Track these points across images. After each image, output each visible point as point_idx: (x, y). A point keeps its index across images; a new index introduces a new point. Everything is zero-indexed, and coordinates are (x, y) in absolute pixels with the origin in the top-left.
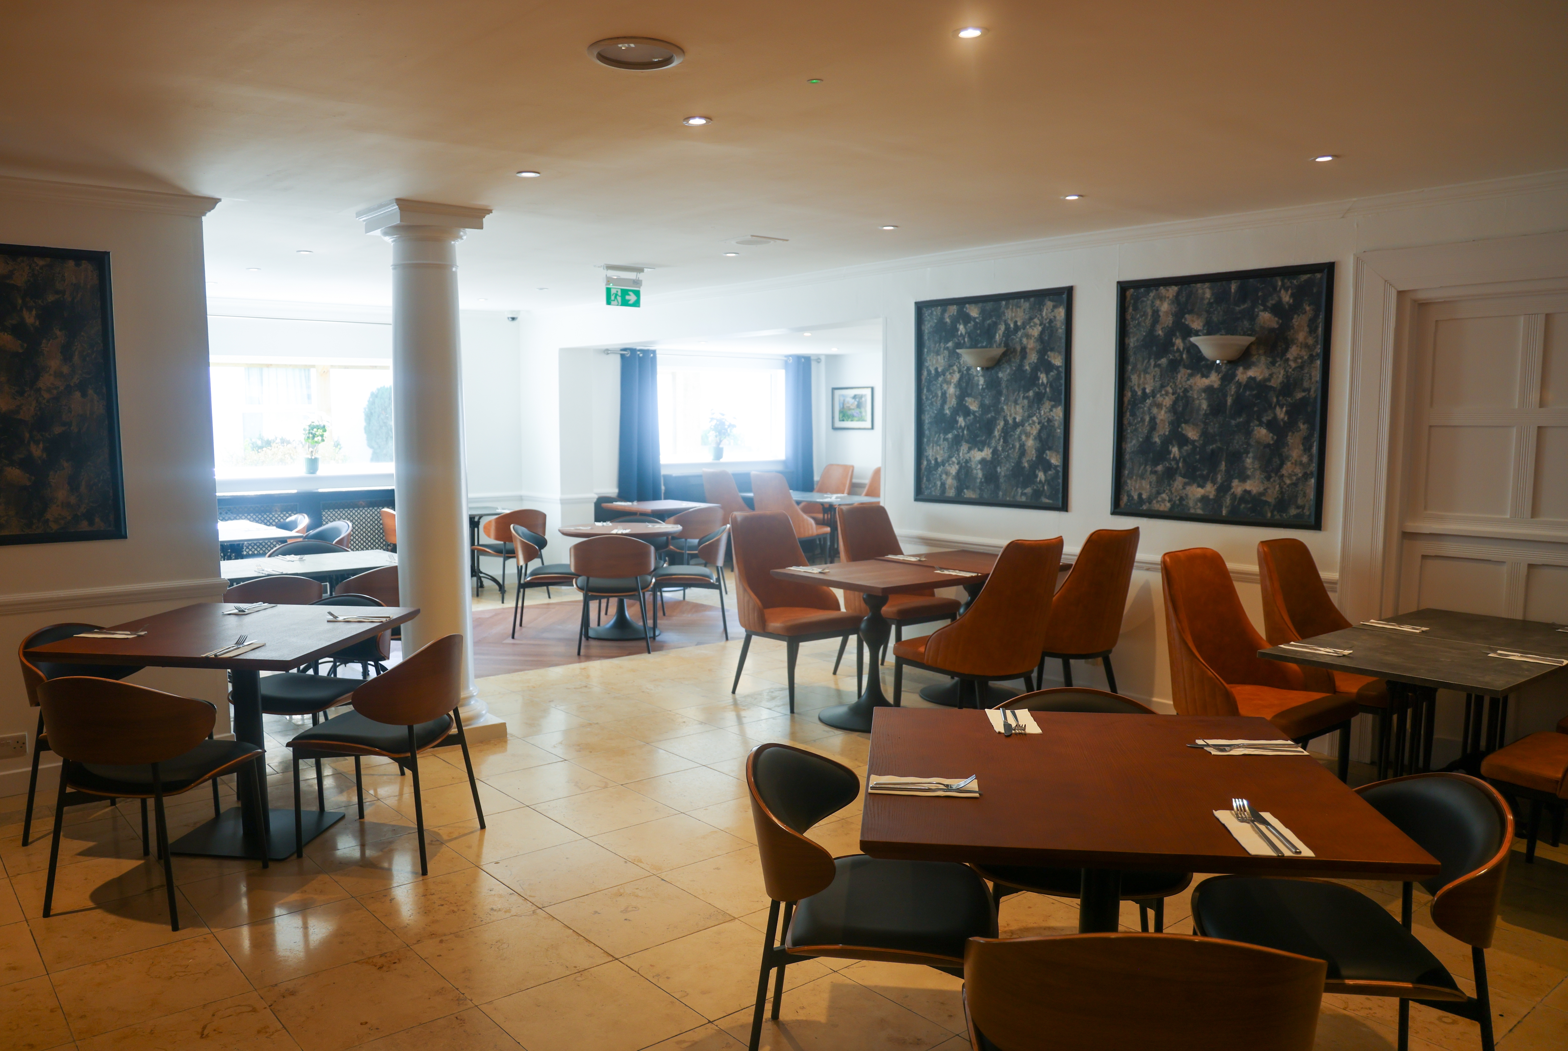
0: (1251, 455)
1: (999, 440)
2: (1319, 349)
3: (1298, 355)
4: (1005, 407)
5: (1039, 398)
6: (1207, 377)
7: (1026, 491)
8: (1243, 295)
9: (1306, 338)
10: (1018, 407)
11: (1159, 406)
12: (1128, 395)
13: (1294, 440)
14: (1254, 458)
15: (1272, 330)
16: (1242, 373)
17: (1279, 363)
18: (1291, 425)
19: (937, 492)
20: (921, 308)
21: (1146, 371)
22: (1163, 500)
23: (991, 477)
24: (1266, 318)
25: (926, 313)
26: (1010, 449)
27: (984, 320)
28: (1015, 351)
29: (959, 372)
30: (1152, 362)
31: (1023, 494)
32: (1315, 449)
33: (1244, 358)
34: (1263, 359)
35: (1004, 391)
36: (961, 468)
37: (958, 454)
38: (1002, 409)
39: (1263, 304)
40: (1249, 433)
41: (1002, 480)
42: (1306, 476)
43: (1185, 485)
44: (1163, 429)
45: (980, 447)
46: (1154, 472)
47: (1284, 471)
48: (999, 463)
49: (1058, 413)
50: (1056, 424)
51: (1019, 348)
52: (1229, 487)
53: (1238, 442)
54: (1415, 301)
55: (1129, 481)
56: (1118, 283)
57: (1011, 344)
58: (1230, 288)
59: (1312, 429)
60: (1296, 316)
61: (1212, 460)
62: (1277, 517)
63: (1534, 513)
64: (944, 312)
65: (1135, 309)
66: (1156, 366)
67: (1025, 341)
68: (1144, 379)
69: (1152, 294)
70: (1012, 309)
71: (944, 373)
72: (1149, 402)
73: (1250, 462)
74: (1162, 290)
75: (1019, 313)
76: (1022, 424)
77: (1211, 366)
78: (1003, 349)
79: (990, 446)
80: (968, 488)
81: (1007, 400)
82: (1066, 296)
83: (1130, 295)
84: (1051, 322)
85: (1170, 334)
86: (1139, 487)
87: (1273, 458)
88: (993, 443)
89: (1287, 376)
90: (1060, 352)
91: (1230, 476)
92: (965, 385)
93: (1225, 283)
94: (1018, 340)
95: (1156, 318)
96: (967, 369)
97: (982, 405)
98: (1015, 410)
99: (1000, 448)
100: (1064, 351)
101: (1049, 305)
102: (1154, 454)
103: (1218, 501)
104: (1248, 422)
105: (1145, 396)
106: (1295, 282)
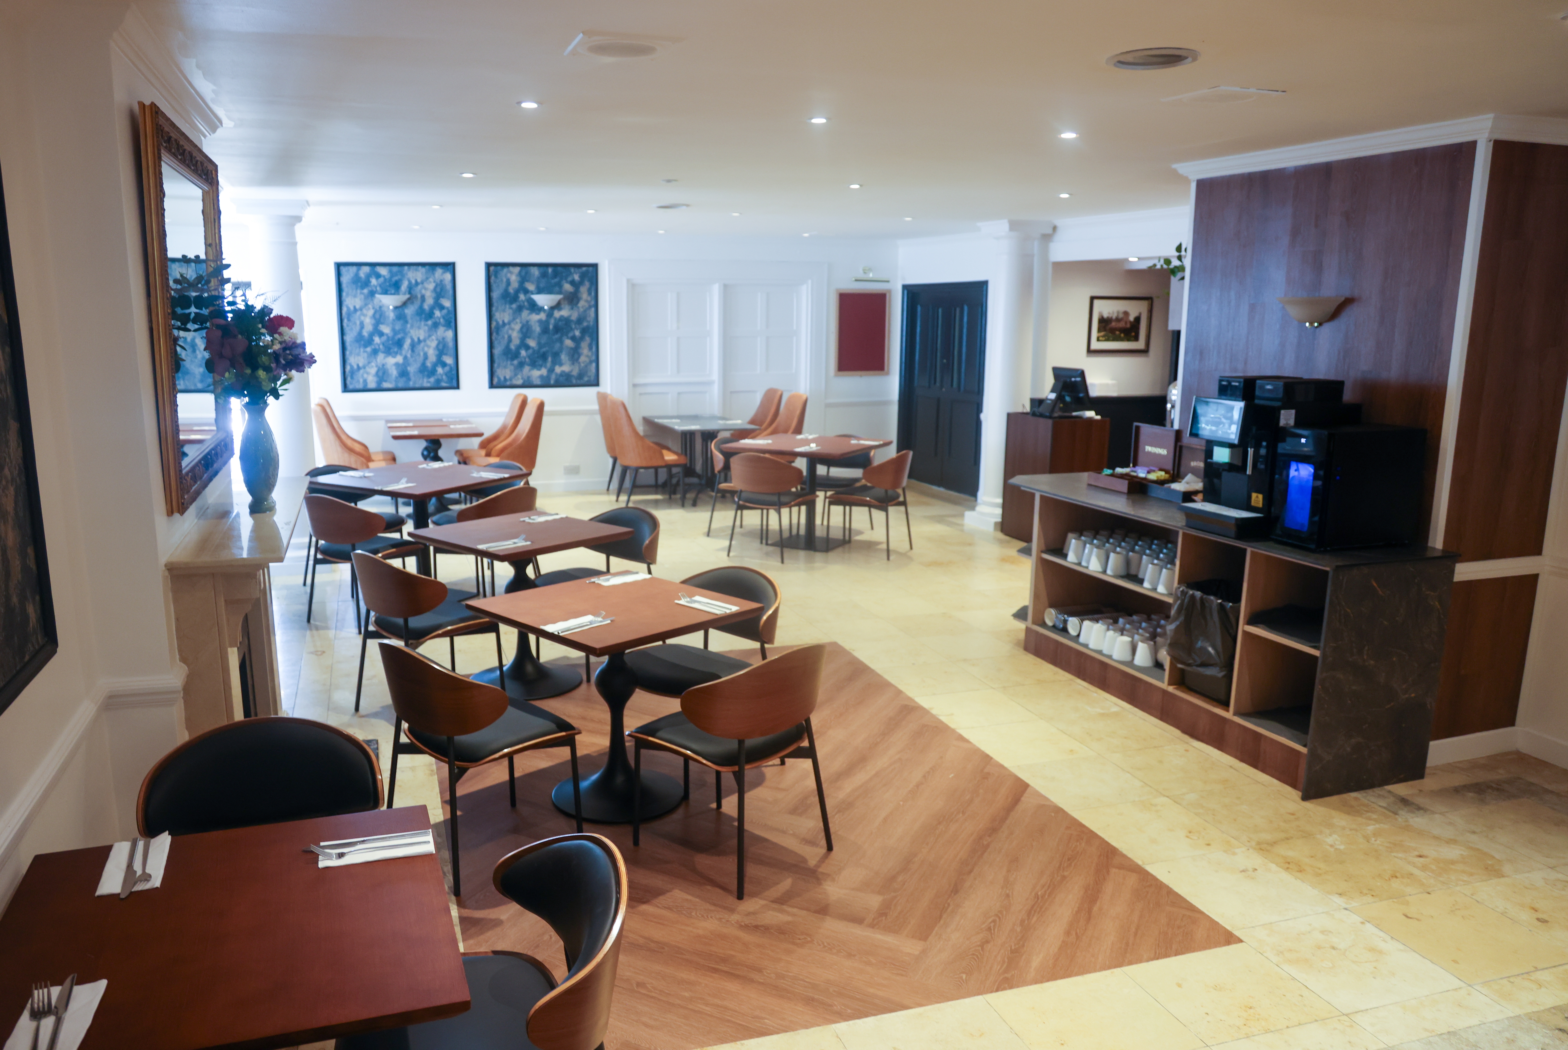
0: (563, 353)
1: (408, 350)
2: (593, 303)
3: (584, 305)
4: (411, 331)
5: (436, 325)
6: (539, 315)
7: (429, 380)
8: (555, 275)
9: (587, 297)
10: (420, 331)
11: (513, 330)
12: (494, 324)
13: (584, 345)
14: (566, 355)
15: (571, 293)
16: (558, 313)
17: (575, 309)
18: (582, 338)
19: (361, 386)
20: (339, 266)
21: (504, 311)
22: (519, 378)
23: (403, 373)
24: (568, 287)
25: (343, 270)
26: (417, 356)
27: (391, 277)
28: (416, 297)
29: (373, 308)
30: (508, 306)
31: (426, 382)
32: (594, 349)
33: (558, 306)
34: (567, 307)
35: (410, 321)
36: (379, 369)
37: (376, 361)
38: (409, 332)
39: (566, 280)
40: (562, 343)
41: (411, 374)
42: (590, 361)
43: (530, 370)
44: (516, 341)
45: (394, 355)
46: (512, 364)
47: (580, 360)
48: (409, 365)
49: (450, 334)
50: (449, 341)
51: (419, 296)
52: (554, 369)
53: (557, 346)
54: (632, 283)
55: (498, 370)
56: (486, 263)
57: (413, 293)
58: (548, 270)
59: (592, 339)
60: (581, 286)
61: (544, 357)
62: (580, 382)
63: (679, 372)
64: (358, 270)
65: (496, 277)
66: (509, 308)
67: (423, 291)
68: (503, 315)
69: (505, 270)
70: (413, 273)
71: (361, 309)
72: (507, 327)
73: (564, 357)
74: (511, 269)
75: (417, 275)
76: (425, 340)
77: (541, 309)
78: (407, 296)
79: (401, 354)
80: (386, 381)
81: (412, 326)
82: (450, 267)
83: (493, 269)
84: (441, 281)
85: (517, 292)
86: (504, 372)
87: (575, 354)
88: (404, 352)
89: (579, 315)
90: (448, 299)
91: (554, 363)
92: (379, 317)
93: (545, 268)
94: (418, 290)
95: (508, 283)
96: (380, 307)
97: (393, 330)
98: (418, 332)
99: (409, 356)
100: (451, 298)
101: (439, 271)
102: (511, 355)
103: (548, 377)
104: (561, 338)
105: (504, 324)
106: (580, 270)
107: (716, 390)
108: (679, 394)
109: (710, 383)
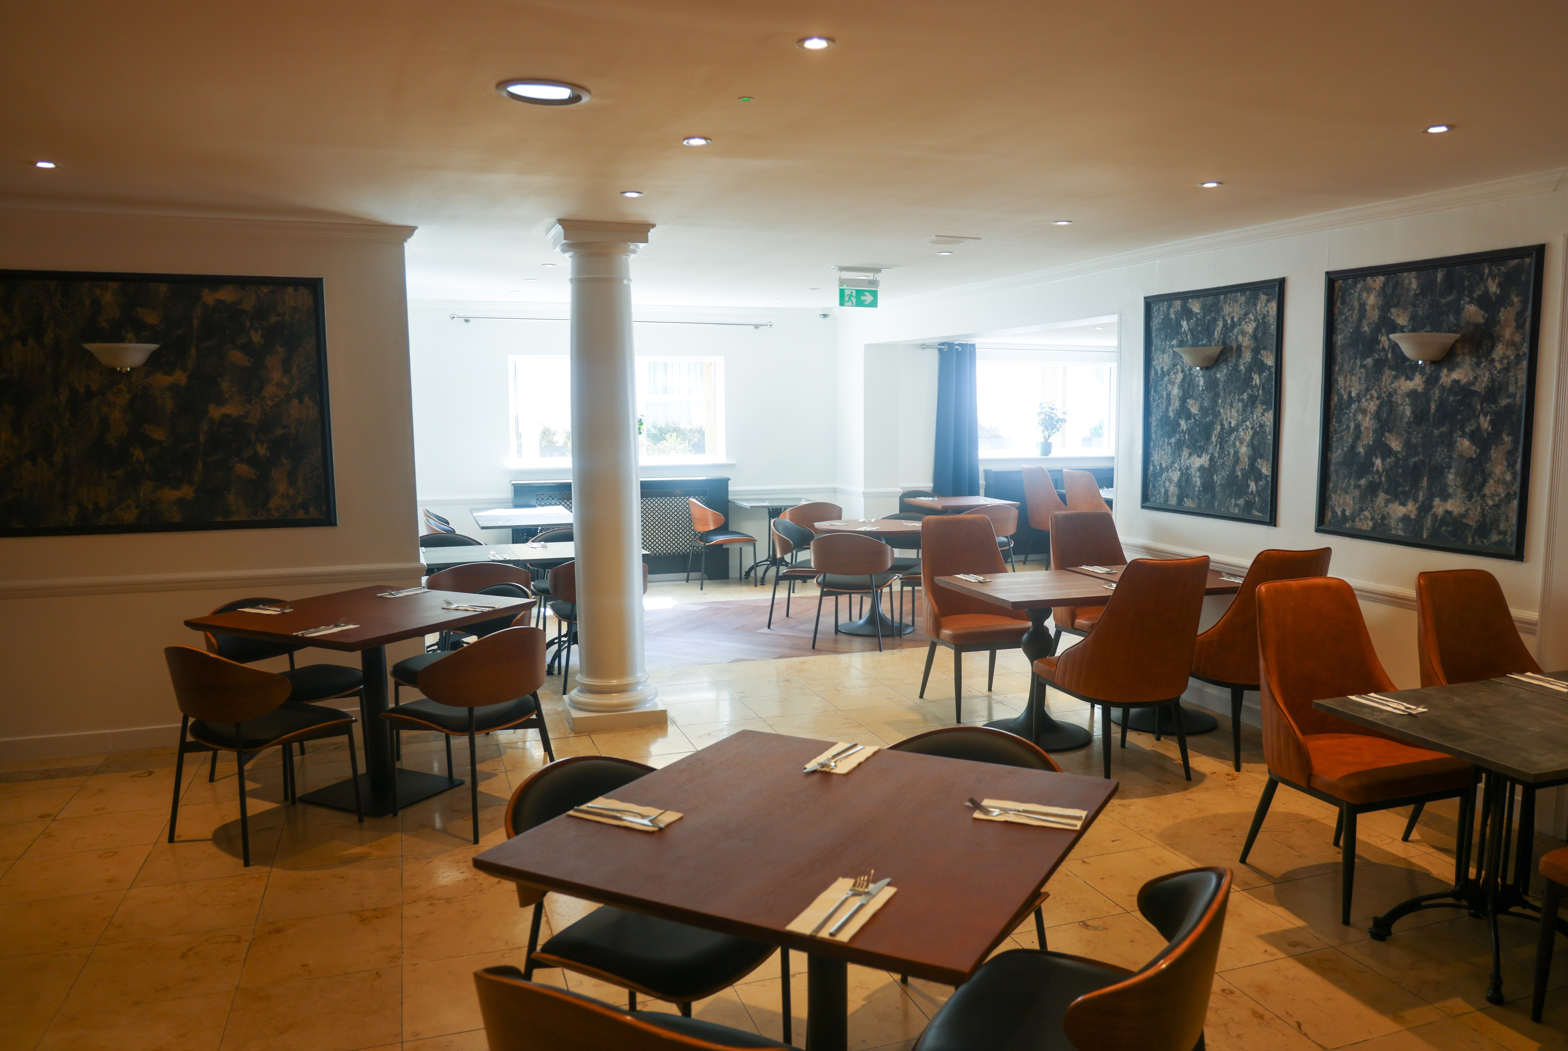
0: (1453, 470)
1: (1216, 445)
2: (1525, 348)
3: (1504, 354)
4: (1222, 411)
5: (1252, 401)
6: (1411, 379)
7: (1238, 503)
8: (1450, 284)
9: (1512, 335)
10: (1233, 410)
11: (1364, 412)
12: (1334, 399)
13: (1497, 455)
14: (1457, 474)
15: (1477, 326)
16: (1447, 376)
17: (1484, 364)
18: (1495, 436)
19: (1161, 500)
20: (1150, 303)
21: (1352, 373)
22: (1366, 518)
23: (1208, 486)
24: (1472, 312)
25: (1154, 308)
26: (1225, 456)
27: (1204, 317)
28: (1231, 349)
29: (1183, 371)
30: (1358, 362)
32: (1518, 466)
33: (1448, 358)
34: (1468, 358)
35: (1222, 393)
36: (1182, 474)
37: (1180, 460)
38: (1219, 412)
39: (1470, 296)
40: (1451, 445)
41: (1217, 490)
42: (1509, 497)
43: (1387, 502)
44: (1368, 438)
45: (1199, 453)
46: (1358, 486)
47: (1486, 491)
48: (1216, 471)
49: (1269, 418)
50: (1268, 429)
51: (1235, 347)
52: (1431, 507)
53: (1440, 454)
55: (1333, 496)
56: (1327, 273)
57: (1228, 342)
58: (1436, 277)
59: (1517, 441)
60: (1502, 309)
61: (1414, 474)
62: (1478, 544)
64: (1169, 306)
65: (1343, 299)
66: (1362, 366)
67: (1240, 338)
68: (1350, 381)
69: (1361, 284)
70: (1230, 304)
71: (1169, 373)
72: (1355, 407)
73: (1452, 478)
74: (1371, 280)
75: (1237, 308)
76: (1237, 429)
77: (1412, 367)
78: (1221, 347)
79: (1207, 451)
80: (1189, 498)
81: (1223, 404)
82: (1280, 288)
83: (1338, 287)
84: (1265, 317)
85: (1375, 331)
86: (1342, 502)
87: (1476, 474)
88: (1211, 449)
89: (1492, 380)
90: (1272, 351)
91: (1431, 494)
92: (1187, 386)
94: (1234, 337)
95: (1363, 312)
97: (1202, 408)
98: (1231, 413)
99: (1217, 455)
100: (1275, 348)
101: (1263, 298)
102: (1358, 465)
103: (1420, 523)
104: (1451, 432)
105: (1351, 400)
106: (1503, 269)
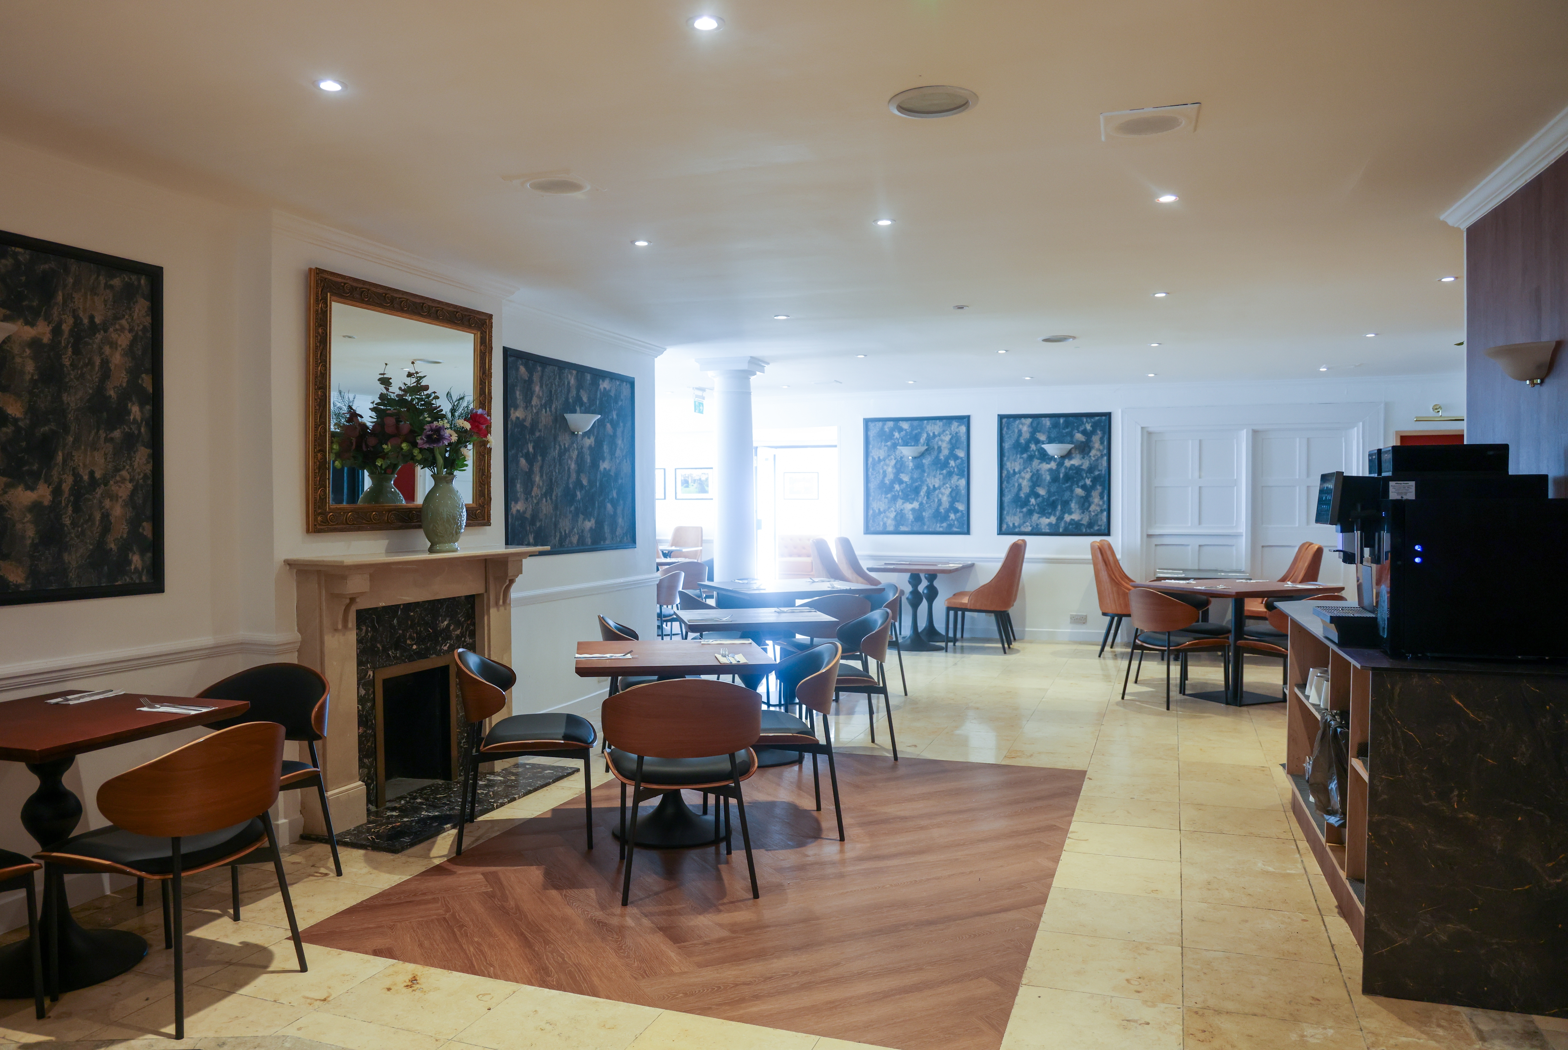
0: (1073, 502)
1: (924, 497)
2: (1105, 452)
3: (1095, 454)
4: (928, 479)
5: (950, 474)
6: (1049, 464)
7: (942, 525)
8: (1067, 425)
9: (1099, 446)
10: (936, 479)
11: (1023, 478)
12: (1005, 473)
13: (1095, 494)
14: (1076, 503)
15: (1082, 442)
16: (1068, 462)
17: (1086, 458)
18: (1093, 487)
19: (881, 529)
20: (867, 422)
21: (1015, 461)
22: (1027, 526)
23: (918, 518)
24: (1079, 437)
25: (871, 425)
26: (932, 502)
27: (912, 430)
28: (933, 448)
29: (895, 458)
30: (1019, 456)
31: (940, 527)
32: (1105, 498)
33: (1069, 455)
34: (1078, 456)
35: (927, 470)
36: (897, 514)
37: (896, 506)
38: (926, 480)
39: (1078, 430)
40: (1072, 491)
41: (926, 520)
42: (1102, 511)
43: (1039, 518)
44: (1026, 490)
45: (911, 501)
46: (1021, 512)
47: (1091, 509)
48: (924, 511)
49: (963, 482)
50: (962, 488)
51: (936, 447)
52: (1063, 518)
53: (1067, 495)
54: (1147, 431)
55: (1007, 517)
56: (998, 415)
57: (931, 444)
58: (1060, 421)
59: (1104, 488)
60: (1093, 436)
61: (1053, 505)
62: (1088, 531)
63: (1200, 523)
64: (884, 425)
65: (1008, 428)
66: (1020, 458)
67: (940, 443)
68: (1014, 465)
69: (1017, 422)
70: (931, 426)
71: (884, 460)
72: (1017, 476)
73: (1073, 505)
74: (1023, 420)
75: (936, 428)
76: (939, 488)
77: (1052, 458)
78: (926, 447)
79: (917, 501)
80: (902, 525)
81: (928, 476)
82: (965, 420)
83: (1005, 421)
84: (957, 433)
85: (1028, 442)
86: (1013, 519)
87: (1085, 503)
88: (920, 499)
89: (1090, 464)
90: (963, 450)
91: (1063, 512)
92: (900, 466)
93: (1057, 418)
94: (935, 442)
95: (1020, 433)
96: (901, 458)
97: (912, 478)
98: (934, 480)
99: (925, 502)
100: (965, 449)
101: (955, 424)
102: (1021, 502)
103: (1057, 525)
104: (1071, 486)
105: (1015, 473)
106: (1092, 420)
107: (1243, 544)
108: (1200, 546)
109: (1237, 536)
